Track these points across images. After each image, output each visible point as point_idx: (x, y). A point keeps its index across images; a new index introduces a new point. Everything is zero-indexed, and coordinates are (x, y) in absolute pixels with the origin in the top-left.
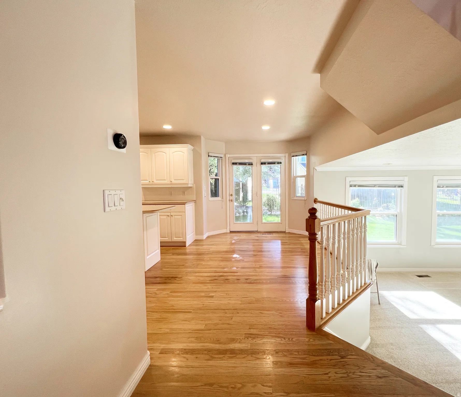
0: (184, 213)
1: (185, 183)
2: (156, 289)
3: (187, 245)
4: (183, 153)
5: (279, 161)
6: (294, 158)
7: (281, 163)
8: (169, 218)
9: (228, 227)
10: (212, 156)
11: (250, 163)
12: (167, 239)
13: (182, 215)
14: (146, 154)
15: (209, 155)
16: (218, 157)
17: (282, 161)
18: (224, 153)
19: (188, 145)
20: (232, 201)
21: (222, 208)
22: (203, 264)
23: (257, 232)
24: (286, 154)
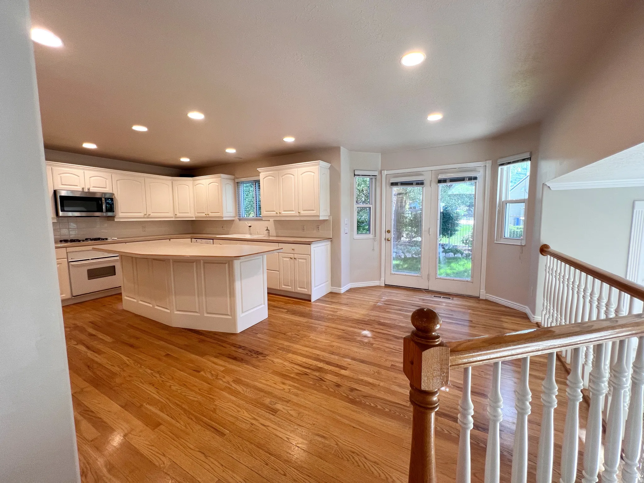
0: (309, 256)
1: (315, 214)
2: (222, 369)
3: (313, 299)
4: (314, 174)
5: (472, 175)
6: (505, 167)
7: (475, 178)
8: (292, 261)
9: (383, 279)
10: (359, 175)
11: (420, 182)
12: (290, 288)
13: (306, 259)
14: (273, 178)
15: (354, 174)
16: (369, 176)
17: (479, 175)
18: (380, 169)
19: (319, 162)
20: (388, 240)
21: (373, 250)
22: (311, 337)
23: (427, 291)
24: (487, 161)
